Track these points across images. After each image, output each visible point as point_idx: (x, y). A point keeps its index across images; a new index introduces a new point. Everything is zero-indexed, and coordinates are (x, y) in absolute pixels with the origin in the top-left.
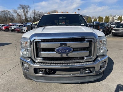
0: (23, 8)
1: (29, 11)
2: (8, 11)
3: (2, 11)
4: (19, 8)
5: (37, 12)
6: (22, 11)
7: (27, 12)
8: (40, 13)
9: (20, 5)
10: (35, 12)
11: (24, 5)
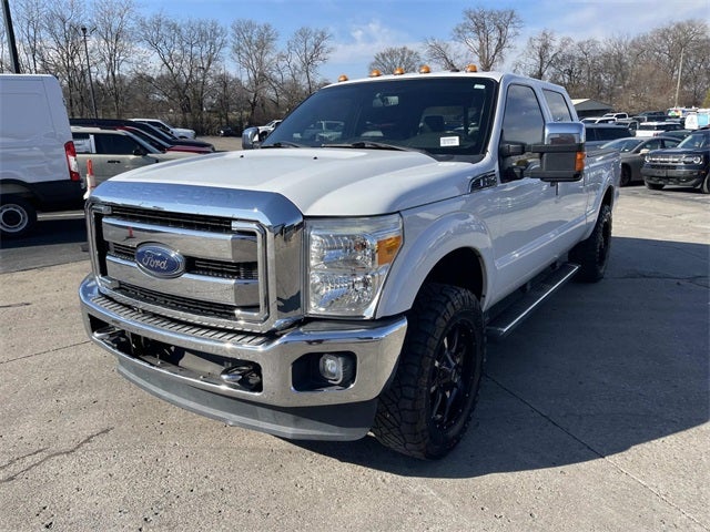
0: (480, 28)
1: (510, 42)
2: (411, 53)
3: (383, 56)
4: (459, 34)
5: (556, 44)
6: (476, 44)
7: (500, 47)
8: (580, 45)
9: (469, 14)
10: (546, 46)
11: (488, 9)
